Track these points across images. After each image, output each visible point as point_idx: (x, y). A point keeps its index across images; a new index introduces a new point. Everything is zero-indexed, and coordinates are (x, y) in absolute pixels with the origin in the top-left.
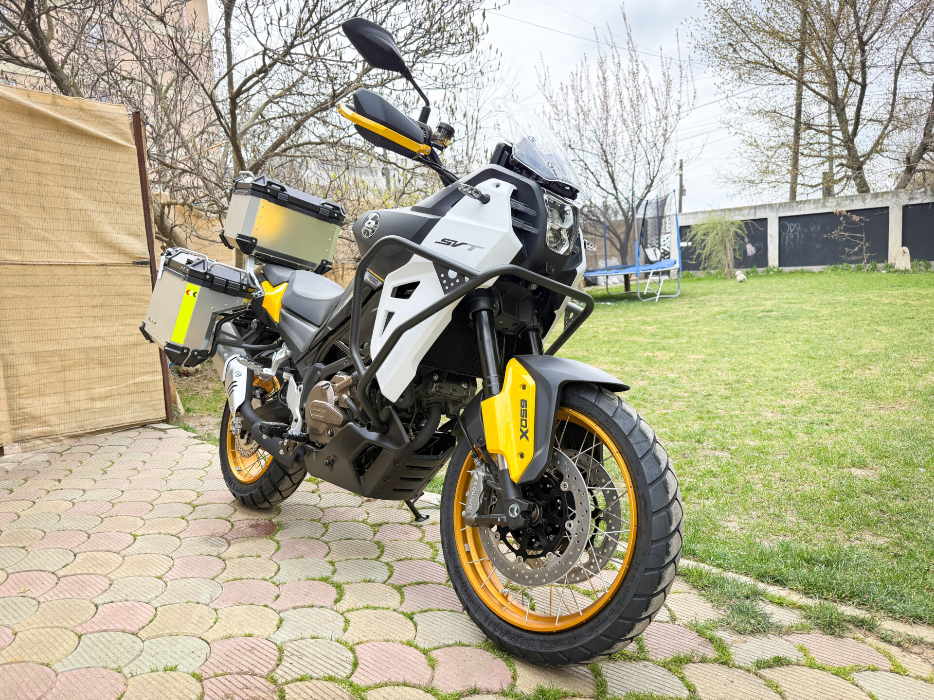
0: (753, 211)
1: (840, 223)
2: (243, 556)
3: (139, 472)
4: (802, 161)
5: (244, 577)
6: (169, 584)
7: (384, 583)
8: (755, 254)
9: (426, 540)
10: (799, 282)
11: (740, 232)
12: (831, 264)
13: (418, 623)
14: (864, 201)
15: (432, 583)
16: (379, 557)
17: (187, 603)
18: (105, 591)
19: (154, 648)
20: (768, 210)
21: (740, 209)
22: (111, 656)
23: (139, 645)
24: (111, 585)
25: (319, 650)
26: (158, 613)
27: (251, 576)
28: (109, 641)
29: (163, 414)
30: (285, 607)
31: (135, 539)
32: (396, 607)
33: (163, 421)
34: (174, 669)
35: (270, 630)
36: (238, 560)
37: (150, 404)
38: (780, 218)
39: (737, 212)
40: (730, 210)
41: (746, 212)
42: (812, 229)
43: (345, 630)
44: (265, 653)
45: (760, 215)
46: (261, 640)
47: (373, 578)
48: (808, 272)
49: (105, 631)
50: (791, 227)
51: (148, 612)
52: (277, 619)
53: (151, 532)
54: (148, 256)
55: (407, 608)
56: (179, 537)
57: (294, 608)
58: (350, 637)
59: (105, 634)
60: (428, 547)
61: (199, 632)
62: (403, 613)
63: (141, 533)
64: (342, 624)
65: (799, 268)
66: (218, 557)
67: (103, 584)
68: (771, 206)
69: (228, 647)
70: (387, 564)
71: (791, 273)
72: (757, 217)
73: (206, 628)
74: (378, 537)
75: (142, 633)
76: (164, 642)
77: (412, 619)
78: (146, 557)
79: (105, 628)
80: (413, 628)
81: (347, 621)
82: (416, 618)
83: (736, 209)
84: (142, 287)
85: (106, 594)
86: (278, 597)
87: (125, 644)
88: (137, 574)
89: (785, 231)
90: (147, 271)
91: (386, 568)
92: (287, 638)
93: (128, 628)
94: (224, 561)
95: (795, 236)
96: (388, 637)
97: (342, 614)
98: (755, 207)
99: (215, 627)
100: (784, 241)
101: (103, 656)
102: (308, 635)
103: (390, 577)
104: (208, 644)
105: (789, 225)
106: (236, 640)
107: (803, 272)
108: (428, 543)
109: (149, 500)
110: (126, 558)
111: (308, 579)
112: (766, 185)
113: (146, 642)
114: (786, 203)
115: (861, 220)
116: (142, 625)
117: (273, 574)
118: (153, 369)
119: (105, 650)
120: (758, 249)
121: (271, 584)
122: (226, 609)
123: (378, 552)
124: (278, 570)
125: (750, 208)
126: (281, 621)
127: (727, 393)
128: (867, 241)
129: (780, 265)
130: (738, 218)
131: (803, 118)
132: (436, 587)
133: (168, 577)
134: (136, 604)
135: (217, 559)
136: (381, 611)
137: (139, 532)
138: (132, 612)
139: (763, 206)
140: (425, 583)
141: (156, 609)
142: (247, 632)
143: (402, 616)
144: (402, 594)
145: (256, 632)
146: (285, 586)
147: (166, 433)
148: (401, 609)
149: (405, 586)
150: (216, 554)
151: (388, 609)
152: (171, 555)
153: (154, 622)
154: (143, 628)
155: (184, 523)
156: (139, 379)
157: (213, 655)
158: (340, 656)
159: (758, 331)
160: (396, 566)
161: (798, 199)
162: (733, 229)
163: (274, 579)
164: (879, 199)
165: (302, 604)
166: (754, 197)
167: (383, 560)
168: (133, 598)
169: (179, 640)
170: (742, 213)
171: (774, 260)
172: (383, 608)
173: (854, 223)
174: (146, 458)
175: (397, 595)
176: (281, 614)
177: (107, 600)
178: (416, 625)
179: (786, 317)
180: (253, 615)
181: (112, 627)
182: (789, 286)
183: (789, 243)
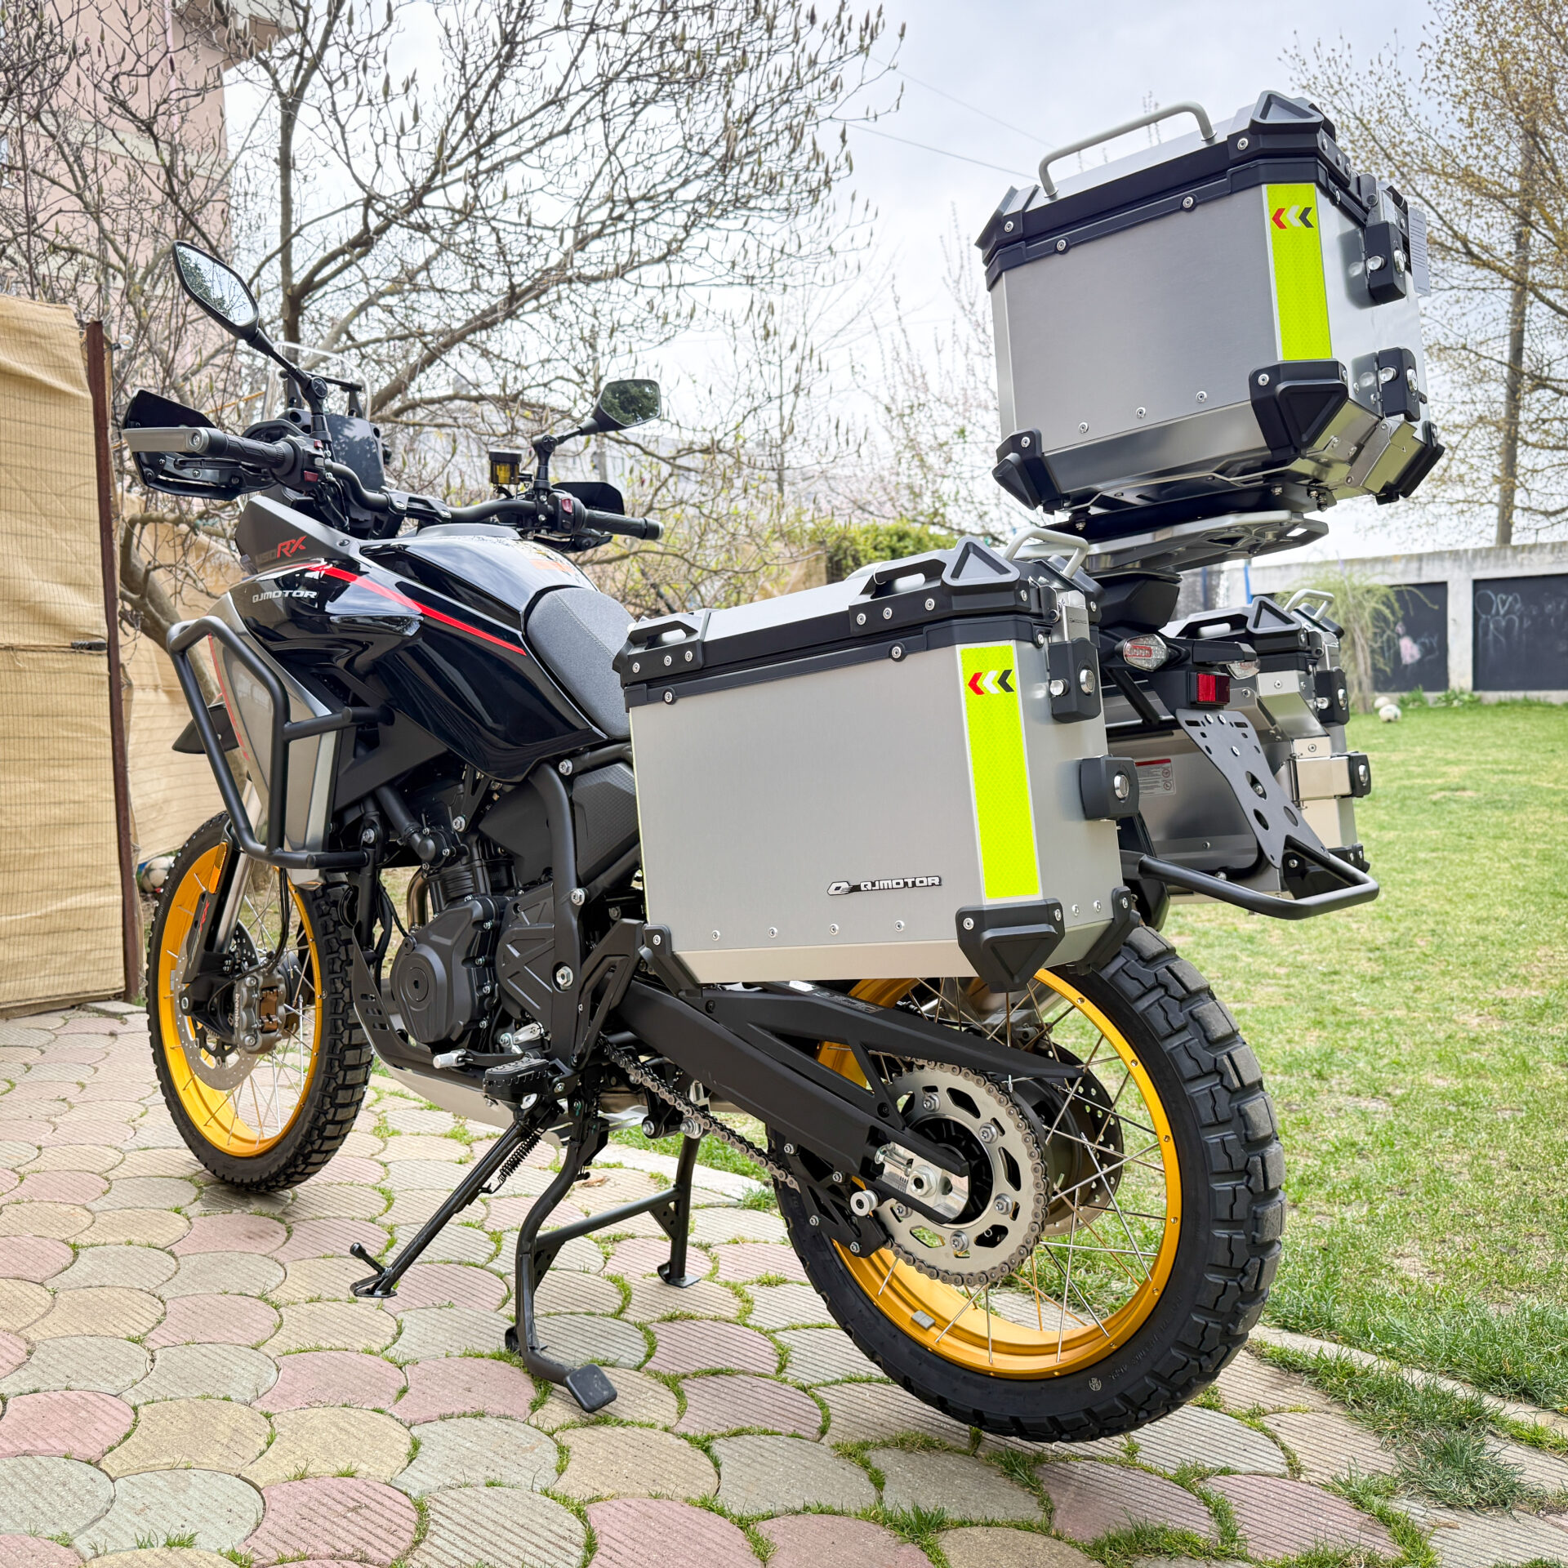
0: (1414, 565)
2: (319, 1299)
3: (71, 1107)
4: (1526, 458)
5: (323, 1344)
6: (158, 1354)
7: (638, 1368)
8: (1420, 662)
9: (723, 1276)
10: (1520, 725)
11: (1387, 612)
13: (723, 1459)
15: (744, 1373)
16: (622, 1310)
17: (204, 1398)
18: (20, 1366)
19: (139, 1495)
20: (1448, 564)
21: (1385, 561)
22: (46, 1508)
23: (105, 1490)
24: (30, 1353)
25: (507, 1512)
26: (141, 1417)
27: (339, 1344)
28: (38, 1478)
29: (118, 982)
30: (424, 1415)
31: (76, 1254)
32: (668, 1422)
33: (117, 997)
34: (188, 1543)
35: (394, 1463)
36: (309, 1307)
37: (92, 956)
38: (1476, 582)
39: (1379, 568)
40: (1363, 562)
41: (1399, 566)
42: (1549, 608)
43: (561, 1471)
44: (388, 1514)
45: (1431, 574)
46: (376, 1485)
47: (612, 1357)
48: (1539, 704)
49: (26, 1454)
50: (1501, 603)
51: (120, 1416)
52: (408, 1441)
53: (111, 1239)
54: (105, 632)
55: (693, 1424)
56: (171, 1253)
57: (443, 1418)
58: (575, 1484)
59: (27, 1461)
60: (727, 1293)
61: (237, 1464)
62: (685, 1436)
63: (89, 1241)
64: (553, 1458)
65: (1519, 695)
66: (262, 1297)
67: (15, 1350)
68: (1456, 555)
69: (305, 1499)
70: (641, 1327)
71: (1501, 704)
72: (1424, 580)
73: (251, 1457)
74: (613, 1268)
75: (107, 1462)
76: (160, 1483)
77: (707, 1450)
78: (105, 1294)
79: (26, 1447)
80: (712, 1471)
81: (563, 1450)
82: (717, 1448)
83: (1376, 560)
84: (88, 700)
85: (22, 1373)
86: (404, 1391)
87: (73, 1485)
88: (86, 1330)
89: (1488, 612)
90: (101, 664)
91: (640, 1335)
92: (433, 1483)
93: (79, 1449)
94: (276, 1308)
95: (1510, 623)
96: (658, 1489)
97: (550, 1435)
98: (1420, 558)
99: (269, 1454)
100: (1486, 633)
101: (29, 1509)
102: (479, 1475)
103: (649, 1356)
104: (258, 1490)
105: (1497, 599)
106: (320, 1483)
107: (1528, 704)
108: (727, 1284)
109: (98, 1169)
110: (61, 1295)
111: (465, 1355)
112: (1444, 509)
113: (121, 1482)
114: (1489, 550)
116: (107, 1445)
117: (390, 1340)
118: (102, 879)
119: (32, 1497)
120: (1426, 650)
121: (387, 1364)
122: (292, 1415)
123: (618, 1301)
124: (400, 1333)
125: (1410, 558)
126: (416, 1445)
127: (1372, 969)
129: (1476, 687)
130: (1382, 579)
131: (1527, 365)
132: (755, 1382)
133: (156, 1340)
134: (91, 1398)
135: (261, 1303)
136: (637, 1430)
137: (83, 1239)
138: (83, 1414)
139: (1437, 556)
140: (730, 1373)
141: (135, 1409)
142: (343, 1466)
143: (685, 1443)
144: (680, 1395)
145: (364, 1467)
146: (416, 1369)
147: (124, 1022)
148: (682, 1429)
149: (685, 1377)
150: (258, 1292)
151: (652, 1426)
152: (158, 1292)
153: (133, 1438)
154: (111, 1449)
155: (181, 1223)
156: (72, 902)
157: (271, 1514)
158: (554, 1527)
159: (1434, 833)
160: (662, 1332)
161: (1515, 541)
162: (1371, 604)
163: (391, 1353)
165: (458, 1408)
166: (1417, 533)
167: (631, 1318)
168: (83, 1384)
169: (193, 1480)
170: (1390, 568)
171: (1462, 675)
172: (641, 1425)
174: (85, 1075)
175: (671, 1399)
176: (415, 1431)
177: (26, 1388)
178: (717, 1465)
179: (1494, 804)
180: (353, 1430)
181: (41, 1445)
182: (1498, 734)
183: (1496, 638)
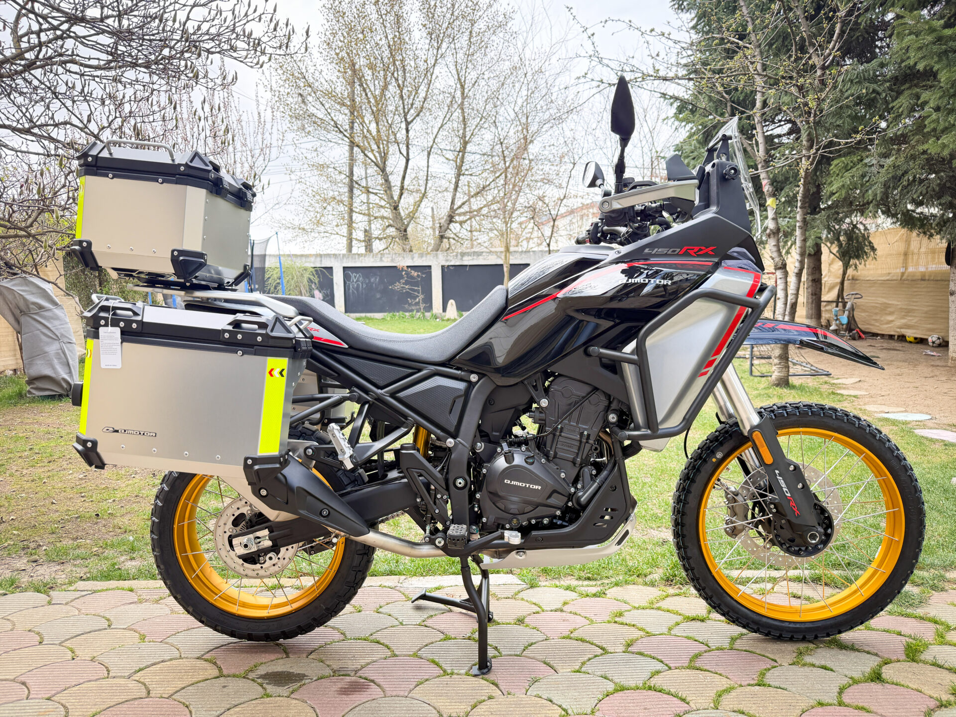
0: (319, 259)
1: (402, 277)
12: (390, 312)
14: (413, 258)
20: (333, 259)
21: (307, 256)
38: (344, 268)
39: (304, 259)
40: (296, 256)
41: (312, 259)
42: (372, 280)
45: (326, 263)
48: (369, 319)
50: (354, 276)
65: (363, 315)
68: (334, 256)
72: (323, 265)
83: (302, 256)
89: (350, 281)
95: (358, 285)
98: (321, 256)
100: (348, 289)
105: (353, 275)
114: (344, 255)
115: (418, 276)
120: (325, 296)
125: (317, 256)
128: (423, 293)
129: (347, 311)
130: (310, 264)
139: (328, 255)
161: (353, 252)
162: (307, 275)
164: (424, 258)
170: (308, 259)
171: (341, 307)
173: (412, 277)
183: (353, 293)
